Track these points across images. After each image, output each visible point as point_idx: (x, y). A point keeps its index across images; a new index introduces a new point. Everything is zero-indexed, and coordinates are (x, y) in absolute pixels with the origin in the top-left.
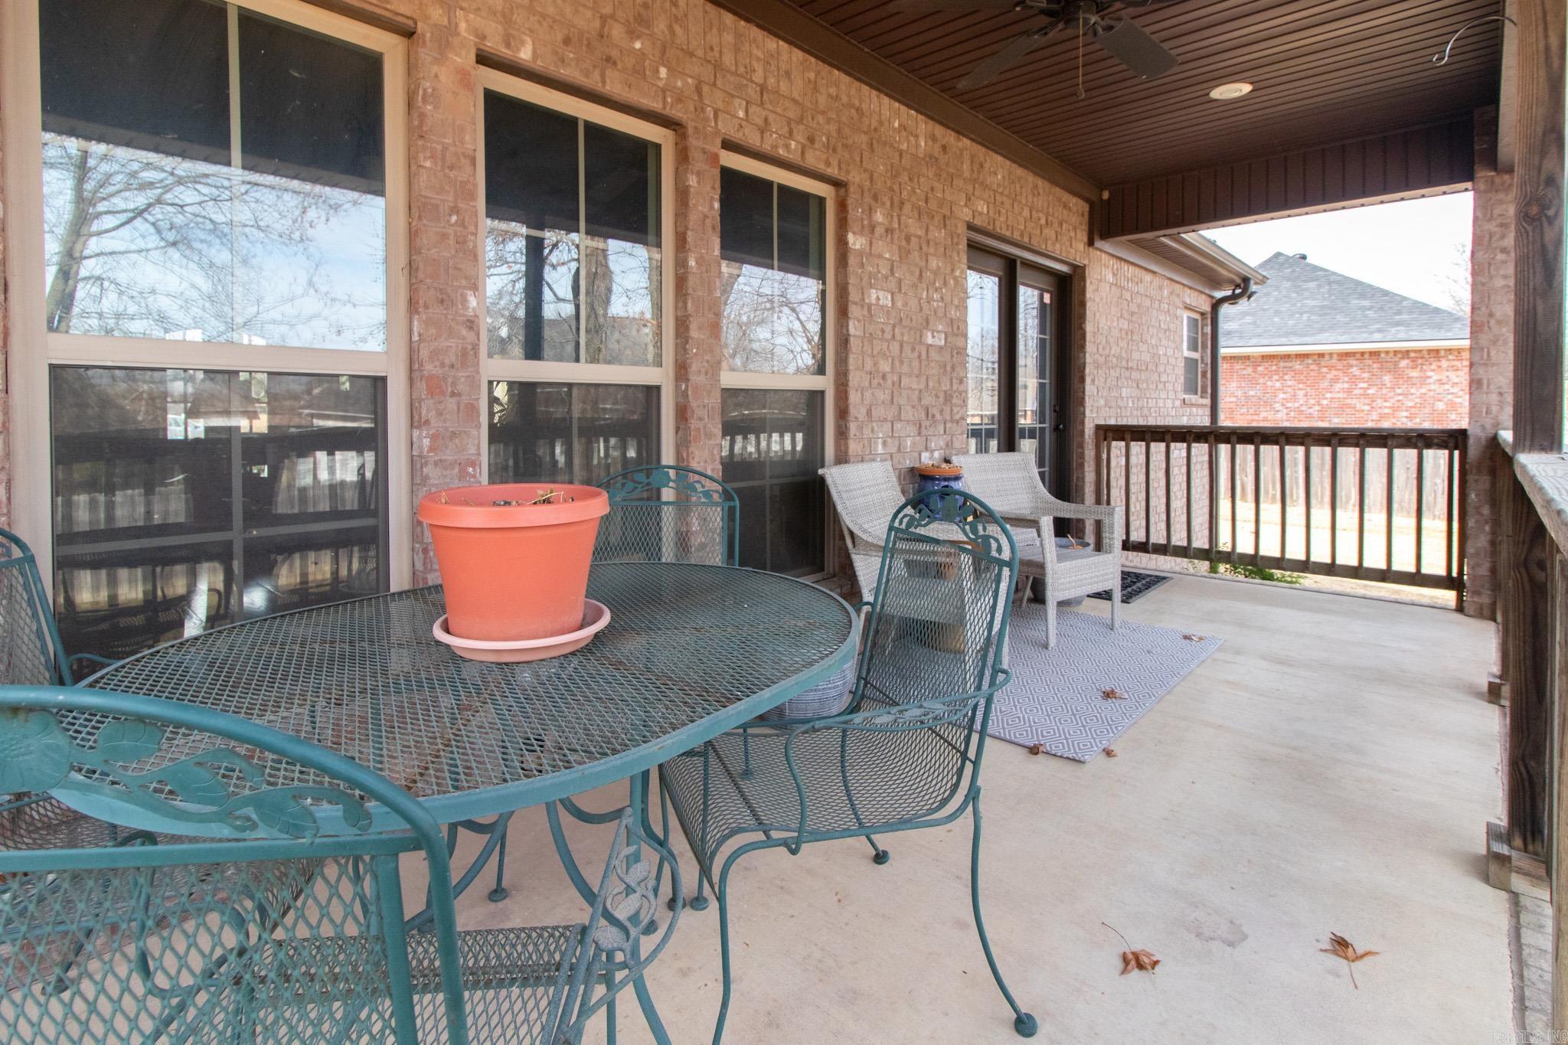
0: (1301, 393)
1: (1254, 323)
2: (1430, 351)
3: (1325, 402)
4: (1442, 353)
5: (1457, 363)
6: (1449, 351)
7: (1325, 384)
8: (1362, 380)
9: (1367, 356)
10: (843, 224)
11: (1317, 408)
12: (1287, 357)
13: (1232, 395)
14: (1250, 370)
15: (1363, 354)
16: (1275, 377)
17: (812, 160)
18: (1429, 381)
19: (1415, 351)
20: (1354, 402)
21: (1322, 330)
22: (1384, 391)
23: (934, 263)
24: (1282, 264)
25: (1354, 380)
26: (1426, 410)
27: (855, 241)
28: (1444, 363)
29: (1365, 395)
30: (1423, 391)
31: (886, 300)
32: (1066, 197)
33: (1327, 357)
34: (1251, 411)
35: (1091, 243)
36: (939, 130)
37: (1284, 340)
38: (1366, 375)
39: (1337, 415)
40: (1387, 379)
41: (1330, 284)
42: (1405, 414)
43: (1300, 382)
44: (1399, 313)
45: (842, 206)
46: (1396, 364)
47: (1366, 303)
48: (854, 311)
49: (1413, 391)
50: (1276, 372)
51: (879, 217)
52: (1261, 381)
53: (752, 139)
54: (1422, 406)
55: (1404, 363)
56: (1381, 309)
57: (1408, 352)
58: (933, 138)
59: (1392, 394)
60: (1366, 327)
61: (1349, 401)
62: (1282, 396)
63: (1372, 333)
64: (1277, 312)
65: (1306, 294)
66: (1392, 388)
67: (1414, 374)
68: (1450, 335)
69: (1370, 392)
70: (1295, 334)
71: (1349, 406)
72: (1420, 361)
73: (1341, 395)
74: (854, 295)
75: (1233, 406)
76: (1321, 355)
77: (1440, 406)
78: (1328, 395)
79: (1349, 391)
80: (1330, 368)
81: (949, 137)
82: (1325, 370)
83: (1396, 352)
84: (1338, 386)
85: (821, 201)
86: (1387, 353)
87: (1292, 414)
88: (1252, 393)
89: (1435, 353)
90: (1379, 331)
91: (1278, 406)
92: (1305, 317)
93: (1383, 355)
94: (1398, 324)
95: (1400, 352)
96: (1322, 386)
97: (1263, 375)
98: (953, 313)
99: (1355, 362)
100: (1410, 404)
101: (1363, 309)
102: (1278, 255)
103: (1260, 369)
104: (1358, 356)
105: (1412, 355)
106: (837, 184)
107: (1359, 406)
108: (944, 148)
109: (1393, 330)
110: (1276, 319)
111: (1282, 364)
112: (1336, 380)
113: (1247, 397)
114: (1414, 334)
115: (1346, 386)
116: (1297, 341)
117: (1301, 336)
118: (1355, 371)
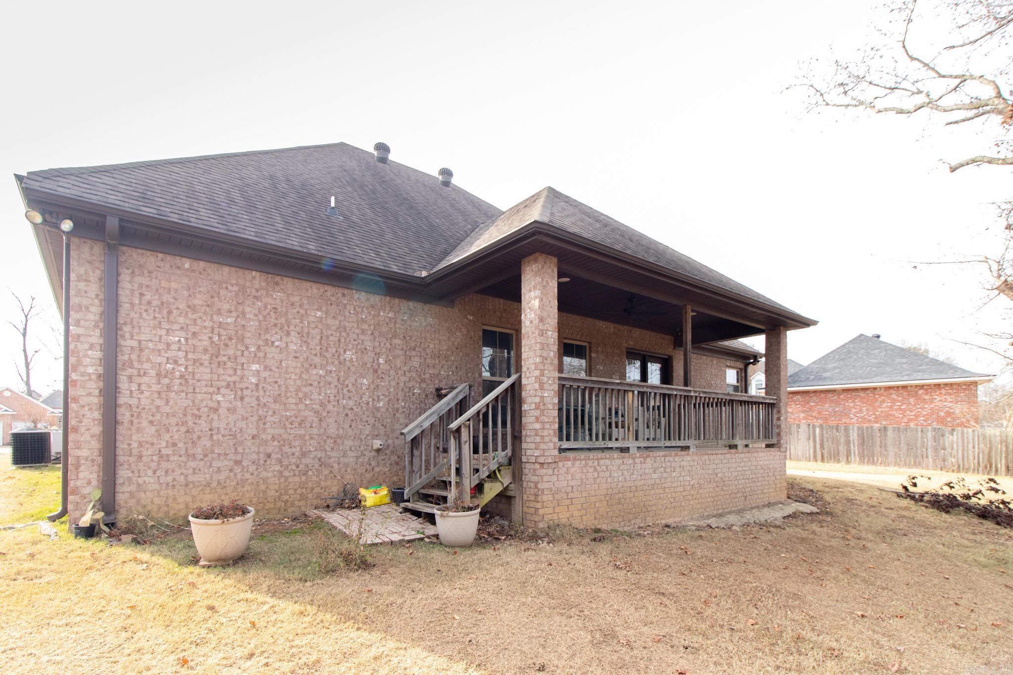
0: (864, 409)
1: (840, 373)
2: (935, 385)
3: (878, 413)
4: (942, 386)
5: (950, 391)
6: (946, 385)
7: (877, 404)
8: (898, 401)
9: (900, 388)
10: (590, 352)
11: (873, 416)
12: (856, 390)
13: (827, 411)
14: (836, 397)
15: (898, 387)
16: (850, 401)
17: (583, 339)
18: (935, 401)
19: (927, 385)
20: (894, 412)
21: (877, 375)
22: (910, 407)
23: (615, 358)
24: (862, 341)
25: (894, 401)
26: (934, 416)
27: (593, 355)
28: (943, 391)
29: (900, 409)
30: (932, 406)
31: (602, 368)
32: (663, 336)
33: (878, 390)
34: (837, 419)
35: (675, 349)
36: (617, 326)
37: (854, 381)
38: (900, 398)
39: (885, 420)
40: (912, 400)
41: (886, 350)
42: (923, 418)
43: (863, 403)
44: (921, 365)
45: (590, 347)
46: (916, 392)
47: (904, 361)
48: (593, 371)
49: (926, 406)
50: (851, 398)
51: (600, 349)
52: (842, 403)
53: (570, 336)
54: (932, 414)
55: (921, 392)
56: (912, 363)
57: (923, 386)
58: (615, 328)
59: (914, 408)
60: (901, 373)
61: (891, 412)
62: (854, 410)
63: (903, 376)
64: (854, 367)
65: (872, 356)
66: (915, 405)
67: (927, 397)
68: (945, 376)
69: (903, 407)
70: (861, 378)
71: (891, 415)
72: (930, 390)
73: (886, 409)
74: (593, 367)
75: (827, 416)
76: (875, 389)
77: (942, 414)
78: (880, 410)
79: (891, 407)
80: (880, 395)
81: (620, 327)
82: (877, 396)
83: (916, 386)
84: (885, 405)
85: (585, 347)
86: (911, 386)
87: (860, 420)
88: (837, 409)
89: (938, 386)
90: (908, 375)
91: (851, 416)
92: (869, 369)
93: (909, 388)
94: (919, 371)
95: (919, 386)
96: (876, 405)
97: (843, 400)
98: (622, 371)
99: (893, 392)
100: (925, 413)
101: (902, 363)
102: (862, 335)
103: (842, 396)
104: (896, 389)
105: (926, 387)
106: (589, 343)
107: (896, 415)
108: (618, 330)
109: (915, 374)
110: (852, 370)
111: (853, 394)
112: (883, 401)
113: (835, 412)
114: (926, 376)
115: (889, 404)
116: (861, 382)
117: (864, 379)
118: (894, 396)
